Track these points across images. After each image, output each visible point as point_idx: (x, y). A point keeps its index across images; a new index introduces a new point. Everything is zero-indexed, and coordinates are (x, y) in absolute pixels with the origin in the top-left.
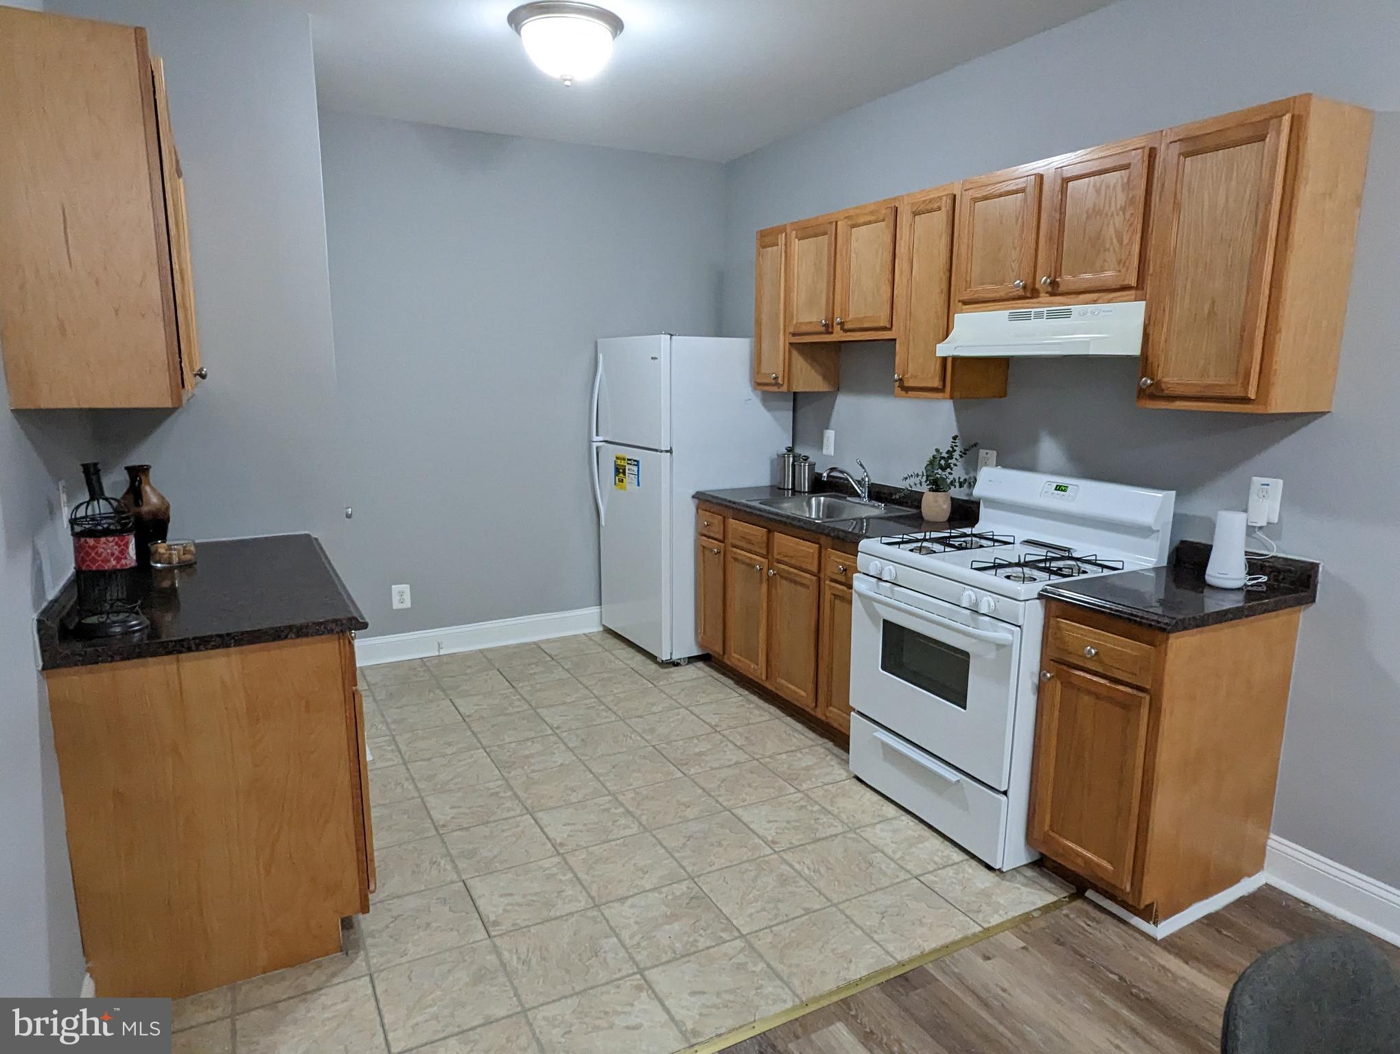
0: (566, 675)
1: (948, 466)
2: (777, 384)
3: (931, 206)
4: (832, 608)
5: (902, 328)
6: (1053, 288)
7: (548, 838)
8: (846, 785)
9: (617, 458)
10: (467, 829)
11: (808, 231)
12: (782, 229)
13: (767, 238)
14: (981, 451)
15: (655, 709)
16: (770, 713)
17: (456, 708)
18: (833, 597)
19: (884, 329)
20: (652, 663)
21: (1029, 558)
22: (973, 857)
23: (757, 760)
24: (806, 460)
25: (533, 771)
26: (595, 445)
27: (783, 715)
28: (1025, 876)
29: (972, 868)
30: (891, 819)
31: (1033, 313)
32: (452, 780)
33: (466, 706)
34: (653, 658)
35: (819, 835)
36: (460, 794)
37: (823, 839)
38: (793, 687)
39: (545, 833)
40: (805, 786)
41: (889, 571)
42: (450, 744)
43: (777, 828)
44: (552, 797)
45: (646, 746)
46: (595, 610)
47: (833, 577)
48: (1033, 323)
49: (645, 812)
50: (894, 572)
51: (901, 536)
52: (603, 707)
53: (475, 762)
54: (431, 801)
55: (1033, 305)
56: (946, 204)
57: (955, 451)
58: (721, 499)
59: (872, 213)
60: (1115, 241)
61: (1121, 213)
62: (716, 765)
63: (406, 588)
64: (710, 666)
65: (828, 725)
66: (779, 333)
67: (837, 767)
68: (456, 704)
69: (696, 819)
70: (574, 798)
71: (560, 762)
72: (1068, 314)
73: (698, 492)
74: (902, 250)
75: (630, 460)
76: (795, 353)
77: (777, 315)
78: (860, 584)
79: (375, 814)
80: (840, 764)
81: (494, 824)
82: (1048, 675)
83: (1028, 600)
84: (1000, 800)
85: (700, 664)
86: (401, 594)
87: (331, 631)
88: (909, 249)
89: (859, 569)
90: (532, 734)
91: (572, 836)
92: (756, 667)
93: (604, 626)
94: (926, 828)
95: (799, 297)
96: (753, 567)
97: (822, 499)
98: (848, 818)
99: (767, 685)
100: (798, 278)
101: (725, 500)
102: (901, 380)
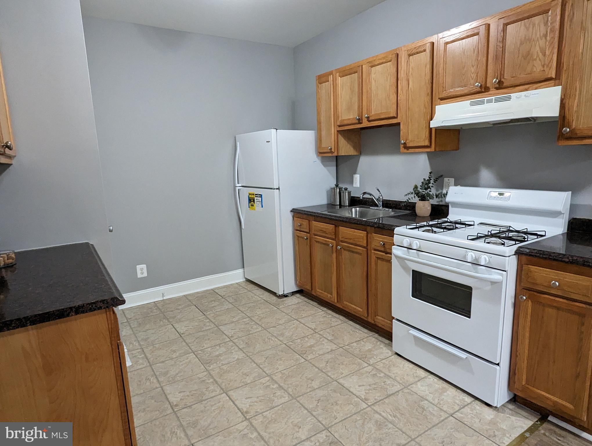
0: (230, 306)
1: (429, 187)
2: (331, 152)
3: (420, 50)
4: (376, 264)
5: (404, 117)
6: (499, 85)
7: (238, 409)
8: (392, 359)
9: (250, 194)
10: (190, 407)
11: (345, 72)
12: (331, 73)
13: (322, 79)
14: (445, 179)
15: (280, 322)
16: (341, 320)
17: (175, 329)
18: (376, 259)
19: (394, 118)
20: (273, 296)
21: (493, 232)
22: (477, 399)
23: (341, 347)
24: (346, 190)
25: (223, 365)
26: (237, 188)
27: (347, 320)
28: (508, 408)
29: (478, 406)
30: (424, 378)
31: (485, 100)
32: (177, 374)
33: (182, 328)
34: (274, 294)
35: (390, 392)
36: (184, 383)
37: (393, 394)
38: (354, 306)
39: (236, 405)
40: (372, 362)
41: (416, 244)
42: (174, 351)
43: (365, 390)
44: (235, 381)
45: (281, 344)
46: (241, 271)
47: (376, 248)
48: (486, 106)
49: (290, 386)
50: (418, 244)
51: (415, 224)
52: (253, 323)
53: (190, 361)
54: (168, 389)
55: (486, 96)
56: (428, 48)
57: (431, 179)
58: (307, 211)
59: (384, 58)
60: (540, 54)
61: (544, 38)
62: (321, 353)
63: (144, 266)
64: (304, 296)
65: (375, 325)
66: (331, 126)
67: (385, 348)
68: (175, 327)
69: (319, 388)
70: (249, 380)
71: (237, 357)
72: (509, 98)
73: (293, 209)
74: (402, 75)
75: (257, 195)
76: (339, 135)
77: (330, 117)
78: (396, 251)
79: (135, 401)
80: (385, 346)
81: (206, 402)
82: (525, 298)
83: (510, 256)
84: (496, 369)
85: (298, 295)
86: (142, 269)
87: (100, 308)
88: (407, 74)
89: (395, 244)
90: (218, 342)
91: (252, 406)
92: (331, 296)
93: (246, 278)
94: (444, 382)
95: (342, 107)
96: (328, 245)
97: (358, 209)
98: (401, 380)
99: (338, 305)
100: (341, 97)
101: (309, 212)
102: (405, 143)
